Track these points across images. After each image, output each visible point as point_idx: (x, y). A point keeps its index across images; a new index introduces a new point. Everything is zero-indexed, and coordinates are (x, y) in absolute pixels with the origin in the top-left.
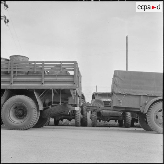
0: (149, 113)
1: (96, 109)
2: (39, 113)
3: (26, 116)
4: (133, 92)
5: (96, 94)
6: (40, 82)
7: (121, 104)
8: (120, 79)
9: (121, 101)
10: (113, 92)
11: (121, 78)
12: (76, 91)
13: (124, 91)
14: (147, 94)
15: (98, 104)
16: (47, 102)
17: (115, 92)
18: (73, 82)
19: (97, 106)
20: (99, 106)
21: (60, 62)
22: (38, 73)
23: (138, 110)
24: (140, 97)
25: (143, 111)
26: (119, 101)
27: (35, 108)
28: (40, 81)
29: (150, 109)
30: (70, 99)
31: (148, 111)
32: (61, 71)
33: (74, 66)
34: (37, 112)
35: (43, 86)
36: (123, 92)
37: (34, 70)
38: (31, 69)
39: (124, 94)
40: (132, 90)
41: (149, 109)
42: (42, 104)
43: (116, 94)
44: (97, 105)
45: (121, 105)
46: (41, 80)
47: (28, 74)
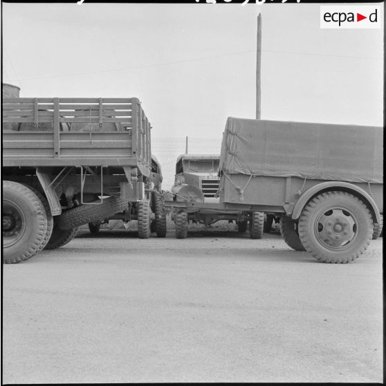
0: (304, 218)
1: (186, 208)
2: (52, 222)
3: (19, 229)
4: (271, 170)
5: (186, 161)
6: (52, 150)
7: (242, 198)
8: (240, 138)
9: (242, 192)
10: (225, 170)
11: (243, 138)
12: (138, 170)
13: (248, 168)
14: (301, 174)
15: (191, 195)
16: (69, 193)
17: (228, 171)
18: (131, 148)
19: (189, 201)
20: (191, 201)
21: (98, 100)
22: (43, 126)
23: (280, 209)
24: (286, 181)
25: (290, 213)
26: (239, 190)
27: (40, 211)
28: (51, 146)
29: (307, 210)
30: (124, 187)
31: (302, 215)
32: (101, 122)
33: (130, 110)
34: (46, 221)
35: (59, 158)
36: (247, 170)
37: (34, 119)
38: (25, 117)
39: (250, 176)
40: (268, 166)
41: (304, 209)
42: (58, 200)
43: (231, 174)
44: (187, 198)
45: (243, 200)
46: (53, 144)
47: (19, 130)
